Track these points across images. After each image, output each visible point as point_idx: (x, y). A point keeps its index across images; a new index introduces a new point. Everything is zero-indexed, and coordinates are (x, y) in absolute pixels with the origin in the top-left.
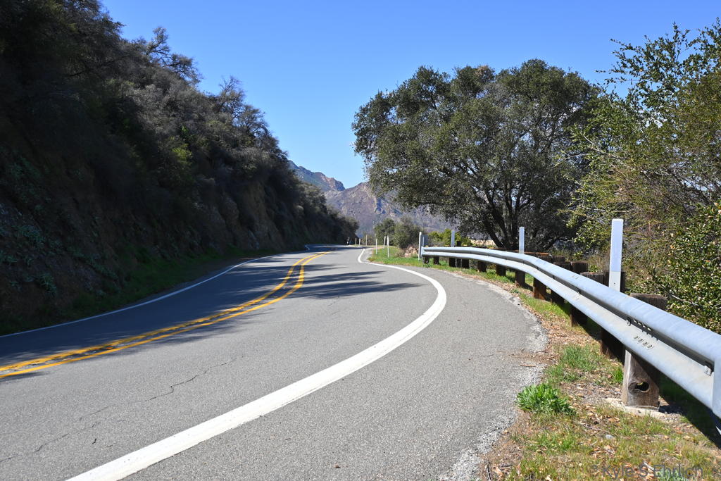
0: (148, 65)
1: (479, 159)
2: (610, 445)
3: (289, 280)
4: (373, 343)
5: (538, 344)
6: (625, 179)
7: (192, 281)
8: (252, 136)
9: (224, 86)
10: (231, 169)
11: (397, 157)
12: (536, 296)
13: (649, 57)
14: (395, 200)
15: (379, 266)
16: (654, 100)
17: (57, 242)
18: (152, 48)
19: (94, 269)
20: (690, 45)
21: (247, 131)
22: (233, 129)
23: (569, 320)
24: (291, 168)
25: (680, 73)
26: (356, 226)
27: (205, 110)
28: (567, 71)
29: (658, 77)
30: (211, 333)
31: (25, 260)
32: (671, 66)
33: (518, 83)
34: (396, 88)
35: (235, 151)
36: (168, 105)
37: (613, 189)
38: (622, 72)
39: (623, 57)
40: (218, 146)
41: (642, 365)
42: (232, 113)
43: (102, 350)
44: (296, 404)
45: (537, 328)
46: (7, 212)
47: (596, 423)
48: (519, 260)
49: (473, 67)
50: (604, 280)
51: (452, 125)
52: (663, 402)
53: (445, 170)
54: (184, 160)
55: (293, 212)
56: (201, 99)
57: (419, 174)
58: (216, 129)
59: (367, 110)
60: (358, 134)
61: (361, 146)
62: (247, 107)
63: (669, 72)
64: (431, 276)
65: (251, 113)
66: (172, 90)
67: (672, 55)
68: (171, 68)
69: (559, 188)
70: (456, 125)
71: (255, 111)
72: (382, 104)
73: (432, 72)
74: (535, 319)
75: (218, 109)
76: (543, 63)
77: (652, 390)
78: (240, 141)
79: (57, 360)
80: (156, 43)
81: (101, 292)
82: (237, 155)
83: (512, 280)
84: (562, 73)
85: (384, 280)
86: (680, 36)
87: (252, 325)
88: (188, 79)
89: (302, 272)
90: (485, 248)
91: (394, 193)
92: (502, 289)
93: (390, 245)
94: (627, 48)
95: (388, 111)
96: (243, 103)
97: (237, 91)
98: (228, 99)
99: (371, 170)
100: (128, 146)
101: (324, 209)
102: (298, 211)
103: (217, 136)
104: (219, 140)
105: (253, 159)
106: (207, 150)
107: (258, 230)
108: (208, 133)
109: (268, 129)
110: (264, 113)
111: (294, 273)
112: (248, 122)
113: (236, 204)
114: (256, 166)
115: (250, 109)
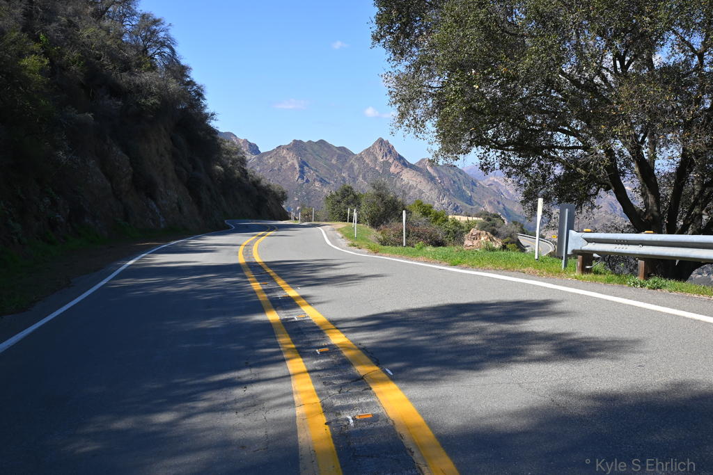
8: (151, 57)
10: (120, 103)
21: (143, 50)
22: (122, 46)
35: (125, 77)
40: (98, 67)
42: (121, 24)
55: (210, 174)
58: (96, 43)
62: (144, 16)
65: (150, 24)
71: (156, 22)
75: (99, 14)
78: (133, 63)
82: (129, 83)
93: (358, 222)
96: (138, 9)
101: (245, 173)
102: (217, 174)
103: (97, 52)
104: (100, 59)
105: (154, 89)
106: (81, 71)
107: (162, 198)
108: (82, 46)
109: (176, 49)
110: (170, 25)
111: (270, 292)
112: (145, 39)
113: (127, 157)
114: (159, 100)
115: (147, 18)
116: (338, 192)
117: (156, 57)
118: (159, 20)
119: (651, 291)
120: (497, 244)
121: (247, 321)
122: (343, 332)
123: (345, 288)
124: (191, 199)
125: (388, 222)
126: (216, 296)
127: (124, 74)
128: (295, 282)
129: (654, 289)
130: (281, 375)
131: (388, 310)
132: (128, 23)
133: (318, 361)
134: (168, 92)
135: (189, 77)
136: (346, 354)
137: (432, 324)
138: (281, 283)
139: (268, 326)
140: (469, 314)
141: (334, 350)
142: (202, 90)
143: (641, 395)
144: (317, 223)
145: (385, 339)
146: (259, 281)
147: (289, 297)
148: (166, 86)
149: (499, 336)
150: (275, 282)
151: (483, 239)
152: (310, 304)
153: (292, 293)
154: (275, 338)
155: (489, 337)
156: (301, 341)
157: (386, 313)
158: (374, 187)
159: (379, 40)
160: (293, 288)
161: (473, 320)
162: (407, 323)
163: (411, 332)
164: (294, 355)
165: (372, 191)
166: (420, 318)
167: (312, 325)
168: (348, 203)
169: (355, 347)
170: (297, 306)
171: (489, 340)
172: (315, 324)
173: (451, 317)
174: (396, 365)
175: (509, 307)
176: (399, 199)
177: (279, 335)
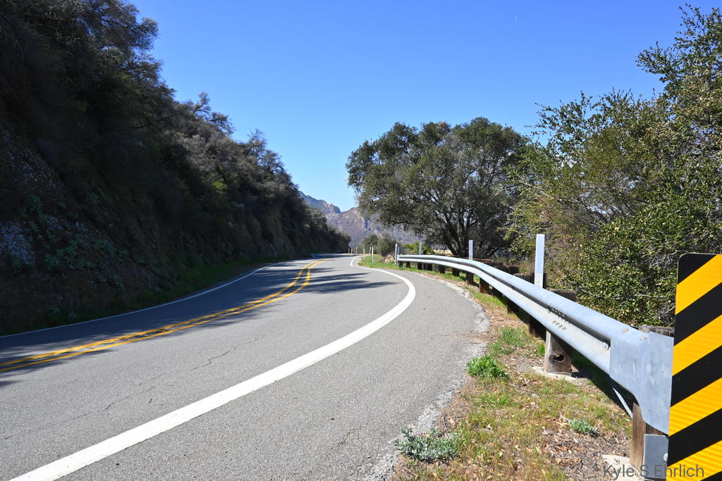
0: (194, 120)
1: (440, 190)
2: (535, 401)
3: (300, 279)
4: (361, 326)
5: (482, 327)
6: (546, 205)
7: (226, 280)
8: (272, 173)
9: (251, 136)
10: (256, 197)
11: (379, 188)
12: (482, 291)
13: (563, 115)
14: (378, 220)
15: (365, 269)
16: (566, 147)
17: (125, 252)
18: (198, 108)
19: (153, 272)
20: (593, 107)
21: (268, 169)
22: (258, 168)
23: (506, 309)
24: (301, 197)
25: (586, 128)
26: (349, 240)
27: (237, 154)
28: (504, 126)
29: (570, 130)
30: (240, 319)
31: (100, 265)
32: (579, 123)
33: (468, 134)
34: (378, 138)
35: (259, 184)
36: (209, 149)
37: (538, 212)
38: (544, 127)
39: (544, 116)
40: (246, 180)
41: (559, 342)
42: (257, 156)
43: (158, 332)
44: (303, 372)
45: (482, 315)
46: (87, 230)
47: (525, 385)
48: (470, 265)
49: (435, 123)
50: (531, 279)
51: (419, 166)
52: (574, 370)
53: (415, 199)
54: (220, 190)
55: (302, 229)
56: (234, 145)
57: (395, 201)
58: (245, 168)
59: (358, 154)
60: (350, 172)
61: (353, 181)
62: (268, 152)
63: (578, 127)
64: (404, 276)
65: (271, 156)
66: (212, 139)
67: (580, 114)
68: (212, 122)
69: (499, 211)
70: (422, 166)
71: (274, 155)
72: (368, 150)
73: (405, 127)
74: (481, 308)
75: (247, 153)
76: (487, 120)
77: (566, 360)
78: (263, 177)
79: (124, 340)
80: (200, 104)
81: (158, 289)
82: (260, 187)
83: (464, 279)
84: (500, 127)
85: (369, 279)
86: (586, 101)
87: (271, 313)
88: (224, 131)
89: (308, 274)
90: (444, 255)
91: (377, 215)
92: (456, 286)
93: (374, 253)
94: (547, 110)
95: (372, 155)
96: (265, 149)
97: (261, 140)
98: (254, 146)
99: (360, 199)
100: (179, 180)
101: (326, 227)
102: (307, 229)
103: (246, 173)
104: (247, 176)
105: (272, 190)
106: (238, 183)
107: (276, 242)
108: (239, 170)
109: (284, 168)
110: (281, 156)
112: (269, 163)
113: (259, 223)
114: (274, 195)
116: (369, 238)
117: (274, 172)
124: (290, 242)
134: (279, 191)
135: (290, 181)
142: (297, 187)
148: (278, 188)
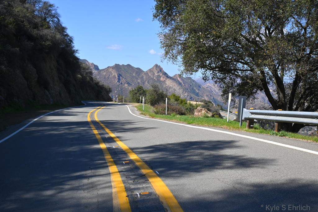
10: (32, 44)
21: (44, 19)
22: (34, 17)
40: (22, 26)
55: (75, 79)
58: (21, 14)
62: (45, 3)
65: (48, 7)
71: (51, 6)
78: (39, 25)
82: (37, 34)
102: (78, 79)
103: (22, 19)
104: (23, 22)
105: (49, 37)
106: (14, 28)
107: (52, 89)
108: (15, 16)
109: (60, 19)
110: (58, 7)
111: (102, 135)
112: (45, 13)
113: (35, 70)
114: (51, 43)
115: (47, 4)
116: (136, 89)
117: (51, 22)
118: (52, 5)
119: (281, 137)
120: (210, 115)
121: (90, 148)
122: (136, 154)
123: (138, 134)
124: (65, 90)
125: (159, 103)
126: (76, 136)
127: (35, 30)
128: (114, 130)
129: (282, 136)
130: (106, 173)
131: (158, 144)
132: (37, 6)
133: (124, 167)
134: (56, 39)
135: (66, 32)
136: (137, 164)
137: (178, 150)
138: (107, 130)
139: (100, 150)
140: (196, 146)
141: (131, 162)
142: (72, 39)
143: (275, 185)
144: (125, 103)
145: (156, 157)
146: (97, 129)
147: (111, 137)
148: (55, 36)
149: (210, 157)
150: (104, 130)
151: (203, 112)
152: (121, 141)
153: (112, 135)
154: (104, 156)
155: (205, 157)
156: (116, 158)
157: (157, 145)
158: (153, 87)
159: (156, 17)
160: (113, 133)
161: (197, 149)
162: (166, 150)
163: (168, 154)
164: (112, 164)
165: (152, 89)
166: (172, 148)
167: (121, 150)
168: (140, 94)
169: (141, 161)
170: (115, 141)
171: (205, 159)
172: (123, 150)
173: (187, 147)
174: (161, 169)
175: (214, 144)
176: (164, 93)
177: (106, 155)
